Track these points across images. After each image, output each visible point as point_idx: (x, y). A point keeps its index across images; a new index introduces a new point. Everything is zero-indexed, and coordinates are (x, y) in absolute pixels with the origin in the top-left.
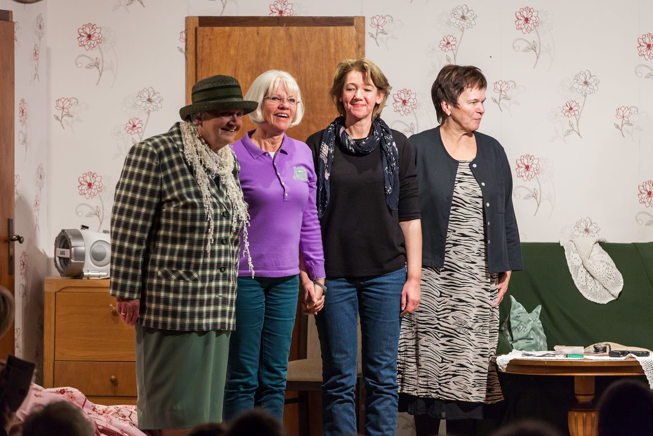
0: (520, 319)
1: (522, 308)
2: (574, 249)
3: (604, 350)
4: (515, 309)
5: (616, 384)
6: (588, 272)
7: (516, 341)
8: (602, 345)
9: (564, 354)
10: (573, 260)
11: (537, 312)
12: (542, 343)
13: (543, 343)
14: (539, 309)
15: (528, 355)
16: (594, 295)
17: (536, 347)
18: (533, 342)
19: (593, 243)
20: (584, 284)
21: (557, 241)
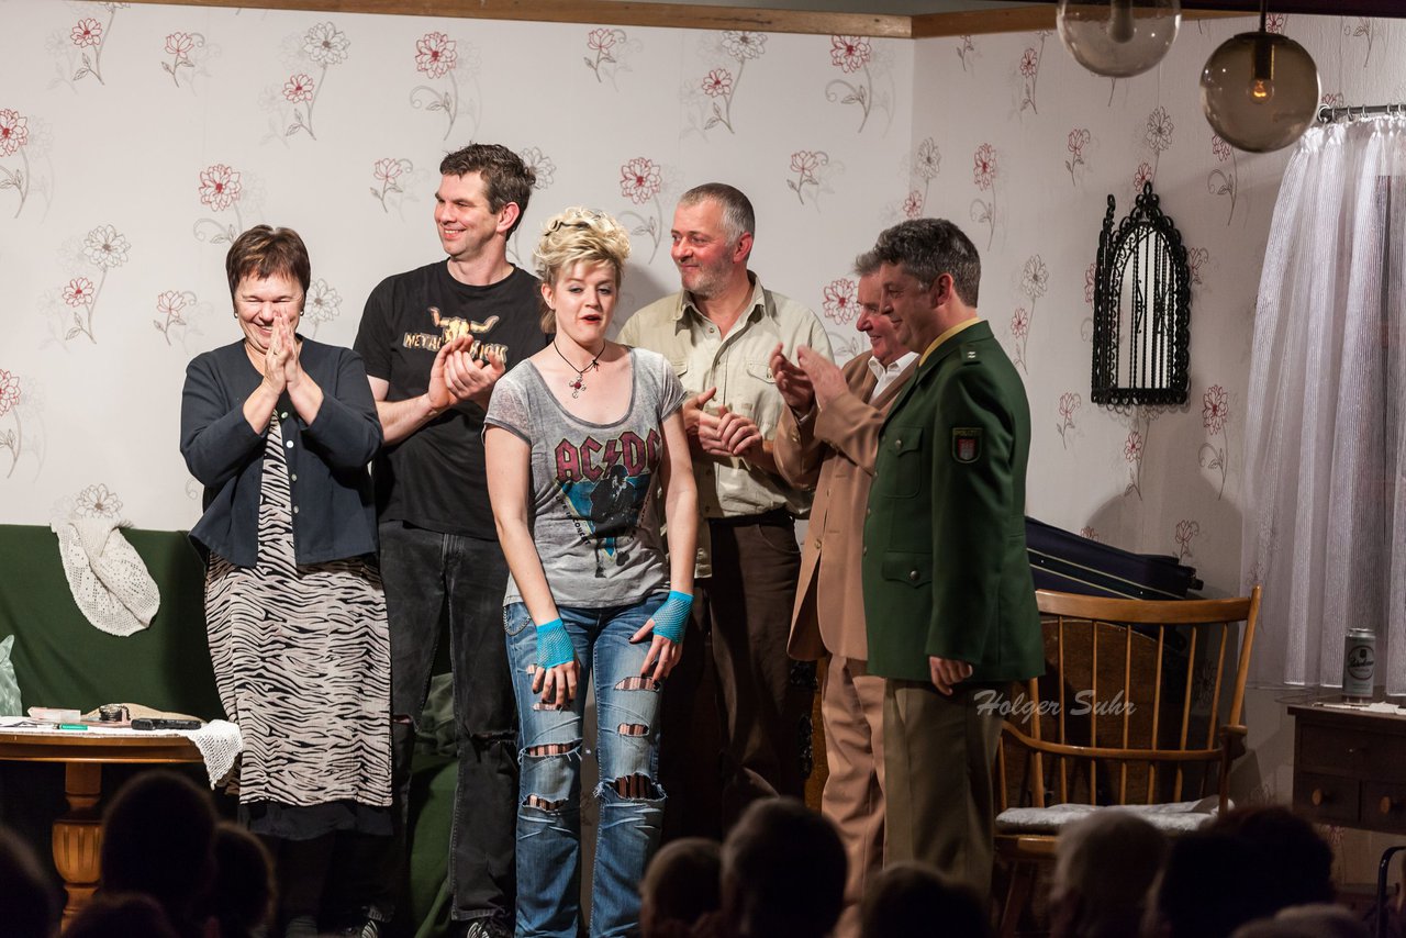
2: (76, 539)
3: (118, 717)
5: (142, 777)
6: (99, 579)
8: (113, 708)
9: (48, 722)
10: (72, 558)
11: (6, 648)
12: (12, 702)
13: (14, 702)
14: (9, 641)
16: (107, 621)
17: (3, 709)
19: (110, 529)
20: (91, 599)
21: (46, 524)
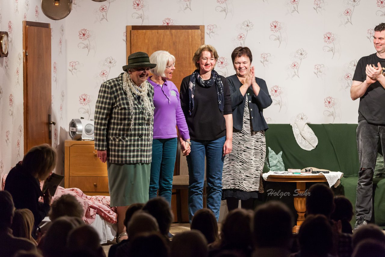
0: (273, 157)
1: (274, 153)
2: (296, 127)
3: (310, 170)
4: (270, 153)
6: (302, 136)
7: (271, 167)
8: (308, 168)
9: (292, 172)
10: (296, 132)
11: (280, 154)
12: (282, 168)
13: (283, 168)
14: (281, 153)
15: (276, 173)
16: (305, 147)
17: (280, 170)
18: (278, 167)
19: (305, 124)
20: (301, 142)
21: (289, 123)
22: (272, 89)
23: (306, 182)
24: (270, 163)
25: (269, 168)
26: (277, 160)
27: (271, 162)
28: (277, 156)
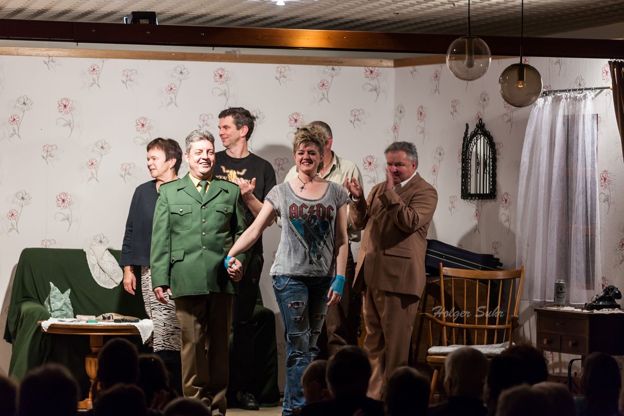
0: (56, 297)
1: (58, 290)
2: (92, 253)
3: (109, 318)
4: (53, 291)
6: (101, 268)
7: (54, 312)
8: (107, 315)
9: (84, 320)
10: (91, 260)
11: (68, 294)
12: (70, 313)
13: (71, 313)
14: (69, 291)
15: (62, 321)
16: (104, 283)
17: (66, 316)
18: (64, 312)
19: (105, 250)
20: (98, 275)
21: (81, 248)
22: (58, 197)
23: (104, 336)
24: (52, 305)
25: (50, 312)
26: (62, 302)
27: (54, 304)
28: (63, 296)
